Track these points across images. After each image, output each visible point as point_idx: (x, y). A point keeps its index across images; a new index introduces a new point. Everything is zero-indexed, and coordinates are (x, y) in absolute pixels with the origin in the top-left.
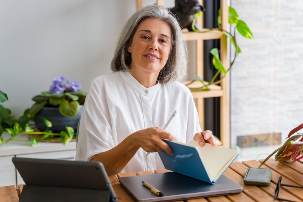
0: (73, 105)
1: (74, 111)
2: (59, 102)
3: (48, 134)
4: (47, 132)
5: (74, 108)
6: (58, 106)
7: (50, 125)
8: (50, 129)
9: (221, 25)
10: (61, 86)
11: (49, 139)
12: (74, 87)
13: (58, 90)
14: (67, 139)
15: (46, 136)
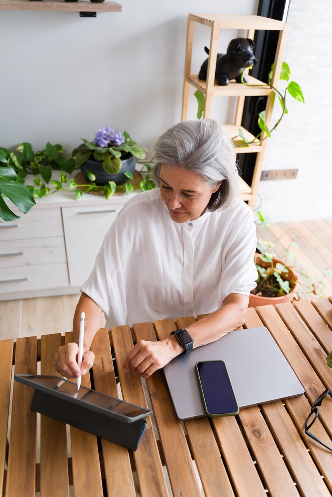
0: (116, 162)
1: (117, 169)
2: (103, 158)
3: (91, 187)
4: (91, 185)
5: (117, 165)
6: (102, 161)
7: (93, 178)
8: (93, 182)
9: (272, 81)
10: (105, 139)
11: (93, 192)
12: (117, 140)
13: (102, 142)
14: (109, 194)
15: (90, 188)
